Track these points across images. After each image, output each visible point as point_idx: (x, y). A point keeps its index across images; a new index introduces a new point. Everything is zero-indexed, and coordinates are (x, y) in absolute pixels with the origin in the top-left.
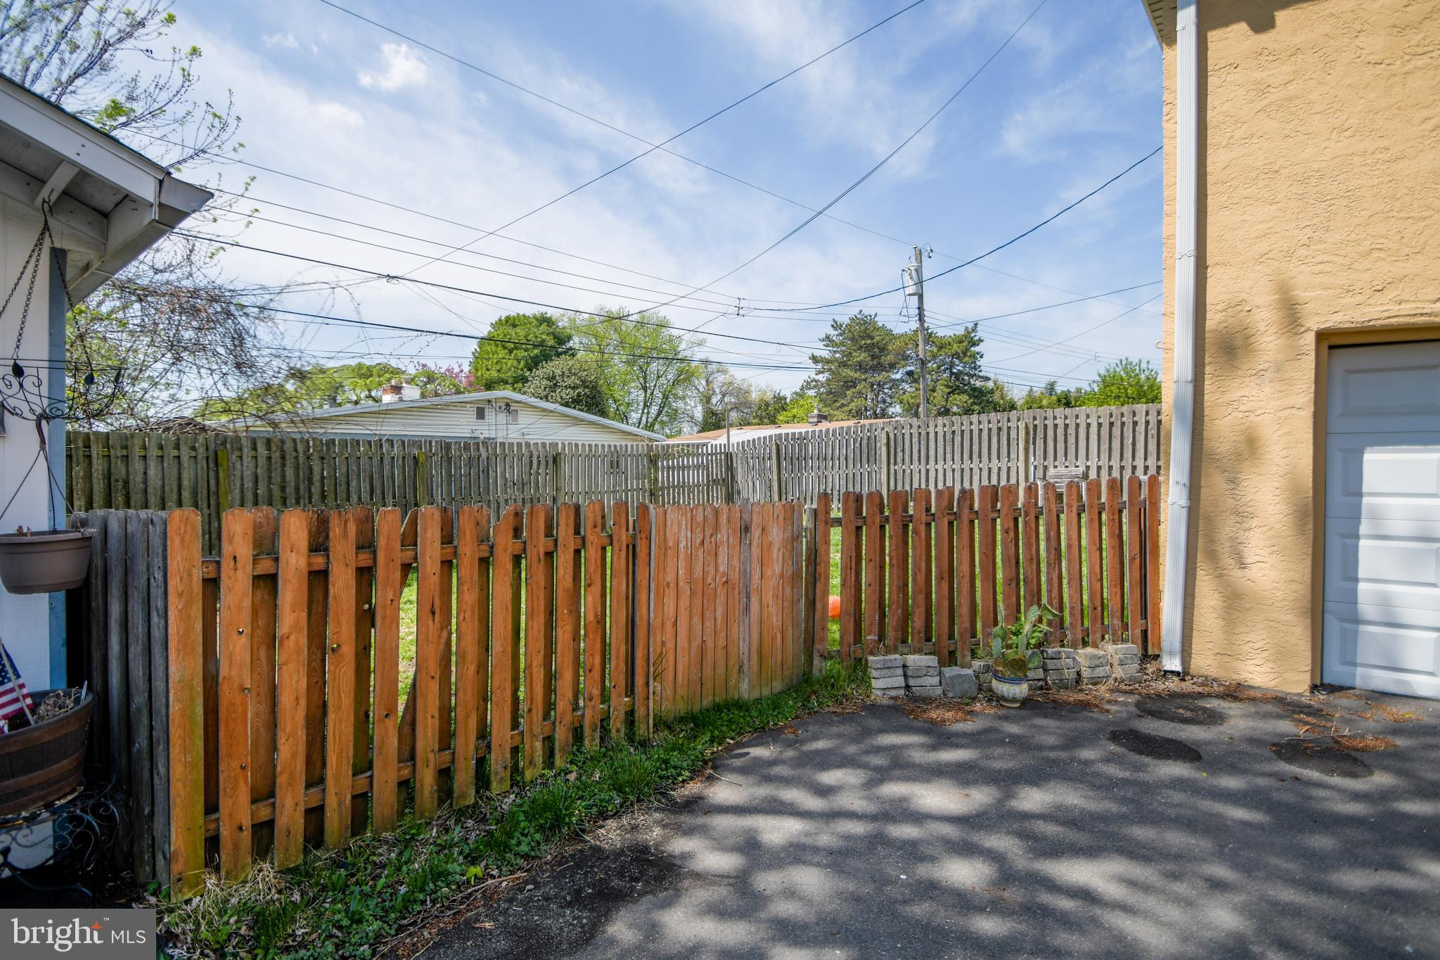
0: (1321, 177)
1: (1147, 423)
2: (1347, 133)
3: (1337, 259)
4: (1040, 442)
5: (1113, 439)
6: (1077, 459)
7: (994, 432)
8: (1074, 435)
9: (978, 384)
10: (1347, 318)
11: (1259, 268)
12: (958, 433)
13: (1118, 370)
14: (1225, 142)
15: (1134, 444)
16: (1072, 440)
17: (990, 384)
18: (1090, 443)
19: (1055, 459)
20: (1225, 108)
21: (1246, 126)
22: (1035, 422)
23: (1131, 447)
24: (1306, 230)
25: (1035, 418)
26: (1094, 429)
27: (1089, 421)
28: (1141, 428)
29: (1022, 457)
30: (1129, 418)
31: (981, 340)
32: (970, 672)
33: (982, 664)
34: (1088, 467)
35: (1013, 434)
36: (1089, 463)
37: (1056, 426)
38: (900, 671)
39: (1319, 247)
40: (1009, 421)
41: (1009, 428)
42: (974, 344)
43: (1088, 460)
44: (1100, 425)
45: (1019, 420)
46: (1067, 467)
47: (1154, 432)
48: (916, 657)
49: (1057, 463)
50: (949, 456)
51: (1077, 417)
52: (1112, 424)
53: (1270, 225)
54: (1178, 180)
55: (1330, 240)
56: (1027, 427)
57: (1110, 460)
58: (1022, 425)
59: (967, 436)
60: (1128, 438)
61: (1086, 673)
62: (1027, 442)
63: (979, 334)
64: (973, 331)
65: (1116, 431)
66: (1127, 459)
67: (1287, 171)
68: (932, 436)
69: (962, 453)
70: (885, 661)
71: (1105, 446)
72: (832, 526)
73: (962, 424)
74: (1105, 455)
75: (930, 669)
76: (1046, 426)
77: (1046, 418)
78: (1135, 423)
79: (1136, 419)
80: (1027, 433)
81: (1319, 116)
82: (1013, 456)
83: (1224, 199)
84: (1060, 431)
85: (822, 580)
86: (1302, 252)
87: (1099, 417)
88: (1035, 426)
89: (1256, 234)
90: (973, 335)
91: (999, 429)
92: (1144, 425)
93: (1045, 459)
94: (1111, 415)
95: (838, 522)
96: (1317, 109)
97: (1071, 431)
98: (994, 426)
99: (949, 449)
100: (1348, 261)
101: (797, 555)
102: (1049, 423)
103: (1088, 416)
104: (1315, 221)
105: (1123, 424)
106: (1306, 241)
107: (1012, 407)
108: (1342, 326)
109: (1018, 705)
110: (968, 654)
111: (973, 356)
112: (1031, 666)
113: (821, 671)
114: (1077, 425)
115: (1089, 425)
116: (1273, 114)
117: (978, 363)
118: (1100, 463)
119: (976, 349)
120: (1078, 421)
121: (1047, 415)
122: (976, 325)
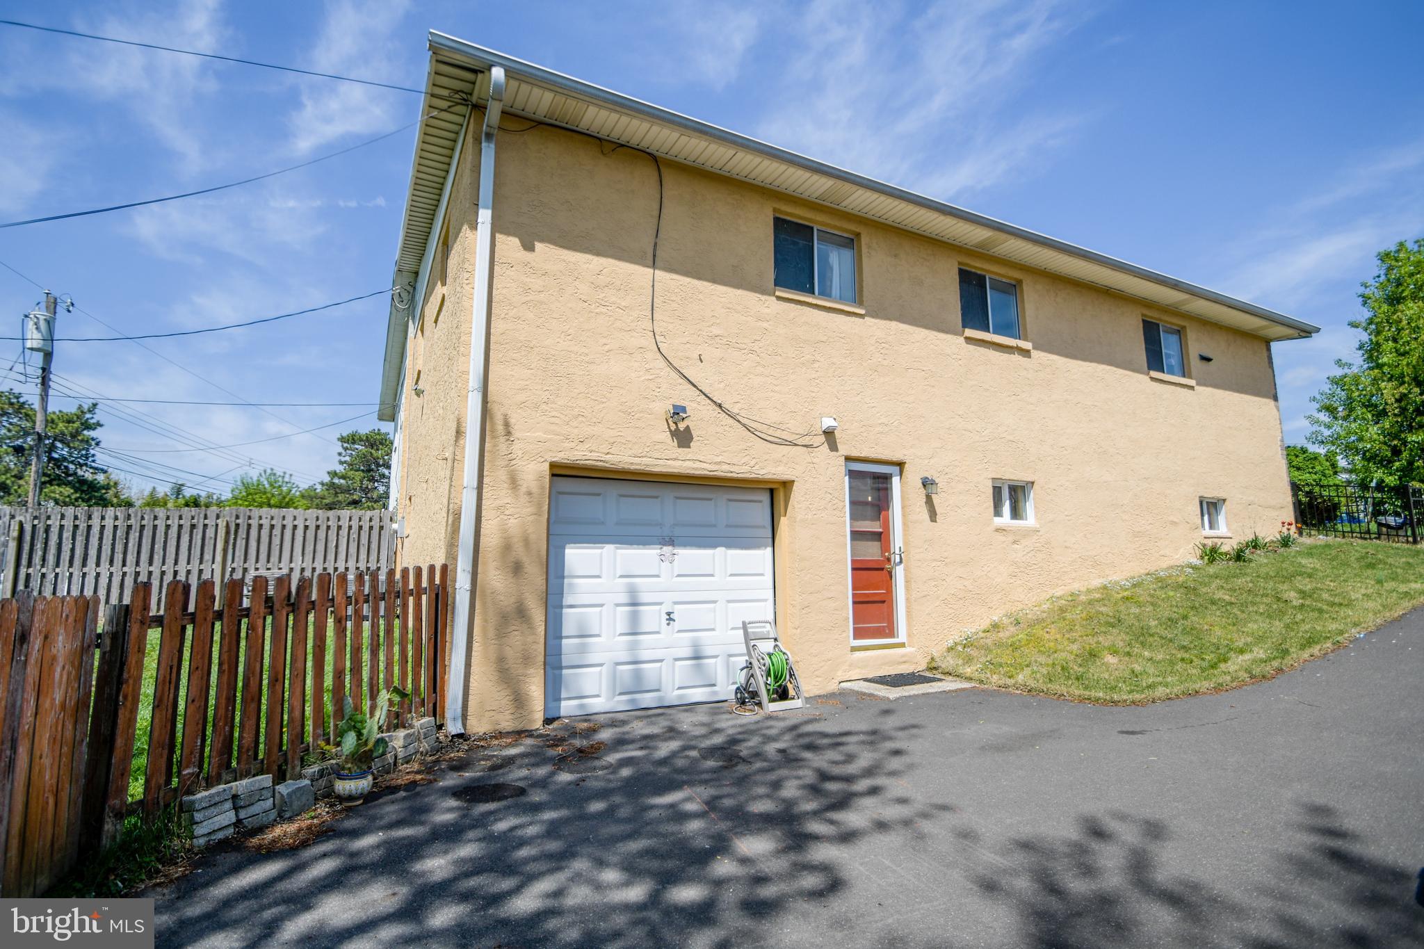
0: (555, 360)
1: (350, 527)
2: (569, 338)
3: (562, 416)
4: (241, 543)
5: (318, 542)
6: (280, 562)
7: (186, 529)
8: (279, 537)
9: (88, 476)
10: (566, 457)
11: (519, 411)
12: (136, 527)
13: (262, 479)
14: (503, 316)
15: (337, 547)
16: (276, 541)
17: (101, 478)
18: (295, 545)
19: (257, 561)
20: (504, 291)
21: (515, 309)
22: (238, 521)
23: (334, 550)
24: (547, 393)
25: (237, 517)
26: (300, 532)
27: (296, 523)
28: (344, 532)
29: (219, 558)
30: (334, 522)
31: (99, 424)
32: (307, 782)
33: (317, 769)
34: (291, 569)
35: (210, 533)
36: (292, 565)
37: (261, 526)
38: (228, 805)
39: (553, 406)
40: (206, 517)
41: (205, 526)
42: (88, 427)
43: (291, 562)
44: (306, 527)
45: (218, 517)
46: (269, 569)
47: (356, 536)
48: (244, 782)
49: (258, 565)
50: (118, 557)
51: (284, 518)
52: (318, 527)
53: (527, 383)
54: (473, 331)
55: (559, 403)
56: (228, 526)
57: (313, 562)
58: (222, 523)
59: (147, 533)
60: (332, 541)
61: (401, 755)
62: (226, 542)
63: (98, 416)
64: (90, 411)
65: (322, 534)
66: (330, 562)
67: (538, 349)
68: (95, 530)
69: (139, 553)
70: (211, 796)
71: (309, 548)
72: (150, 627)
73: (143, 518)
74: (309, 557)
75: (264, 792)
76: (249, 526)
77: (250, 518)
78: (339, 528)
79: (340, 523)
80: (228, 533)
81: (555, 321)
82: (208, 556)
83: (500, 356)
84: (265, 532)
85: (128, 704)
86: (544, 406)
87: (306, 520)
88: (237, 525)
89: (519, 387)
90: (88, 416)
91: (193, 526)
92: (347, 530)
93: (245, 561)
94: (317, 519)
95: (159, 621)
96: (554, 316)
97: (277, 532)
98: (186, 523)
99: (119, 548)
100: (567, 419)
101: (86, 673)
102: (254, 523)
103: (295, 518)
104: (552, 388)
105: (328, 527)
106: (546, 400)
107: (129, 504)
108: (563, 461)
109: (361, 801)
110: (298, 763)
111: (87, 441)
112: (375, 754)
113: (114, 838)
114: (284, 527)
115: (295, 527)
116: (531, 308)
117: (92, 452)
118: (304, 565)
119: (92, 434)
120: (285, 522)
121: (252, 514)
122: (95, 405)
